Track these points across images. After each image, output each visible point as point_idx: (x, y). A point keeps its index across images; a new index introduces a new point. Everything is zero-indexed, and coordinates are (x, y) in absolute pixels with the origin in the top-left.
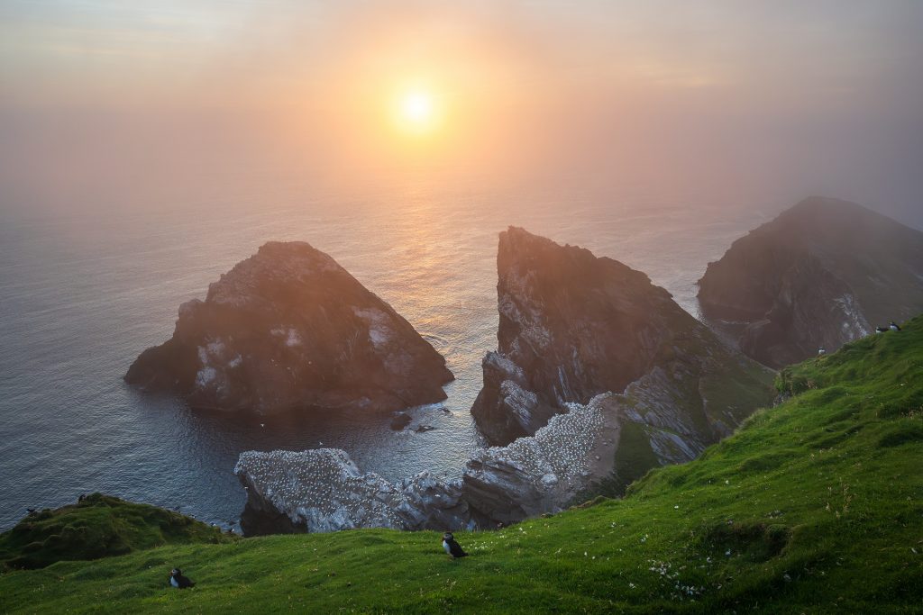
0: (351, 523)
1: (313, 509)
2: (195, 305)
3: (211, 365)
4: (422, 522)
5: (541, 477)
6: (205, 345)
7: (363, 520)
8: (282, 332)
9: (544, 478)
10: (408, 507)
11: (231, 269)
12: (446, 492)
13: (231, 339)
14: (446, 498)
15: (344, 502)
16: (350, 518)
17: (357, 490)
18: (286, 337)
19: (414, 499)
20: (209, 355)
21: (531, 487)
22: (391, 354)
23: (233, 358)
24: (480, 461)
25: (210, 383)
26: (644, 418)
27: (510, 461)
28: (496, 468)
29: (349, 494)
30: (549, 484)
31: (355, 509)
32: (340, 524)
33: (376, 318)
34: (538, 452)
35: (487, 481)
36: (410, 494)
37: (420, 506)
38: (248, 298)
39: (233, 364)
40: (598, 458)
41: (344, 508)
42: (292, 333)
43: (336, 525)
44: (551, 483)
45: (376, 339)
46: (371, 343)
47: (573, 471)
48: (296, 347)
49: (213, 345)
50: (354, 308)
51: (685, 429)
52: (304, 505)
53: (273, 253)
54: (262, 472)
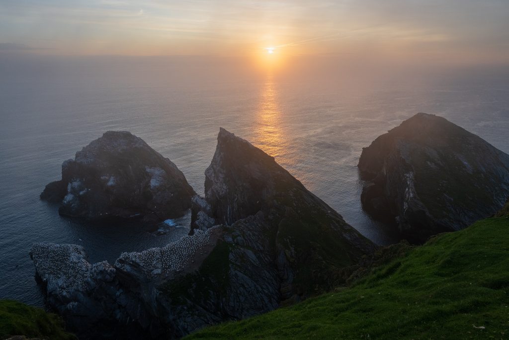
0: (65, 284)
1: (52, 276)
2: (70, 162)
3: (71, 193)
4: (95, 288)
5: (152, 270)
6: (71, 183)
7: (71, 284)
8: (107, 178)
9: (154, 271)
10: (89, 279)
11: (88, 144)
12: (108, 274)
13: (84, 180)
14: (108, 277)
15: (65, 274)
16: (65, 282)
17: (73, 268)
18: (108, 181)
19: (93, 276)
20: (72, 188)
21: (145, 276)
22: (159, 192)
23: (82, 190)
24: (123, 259)
25: (69, 202)
26: (233, 240)
27: (138, 261)
28: (130, 264)
29: (69, 270)
30: (155, 275)
31: (69, 277)
32: (60, 284)
33: (157, 172)
34: (158, 256)
35: (125, 270)
36: (92, 273)
37: (95, 280)
38: (92, 160)
39: (81, 193)
40: (193, 261)
41: (64, 277)
42: (112, 178)
43: (58, 285)
44: (157, 274)
45: (153, 184)
46: (150, 186)
47: (173, 269)
48: (112, 186)
49: (75, 182)
50: (146, 167)
51: (261, 247)
52: (48, 273)
53: (110, 136)
54: (38, 254)
